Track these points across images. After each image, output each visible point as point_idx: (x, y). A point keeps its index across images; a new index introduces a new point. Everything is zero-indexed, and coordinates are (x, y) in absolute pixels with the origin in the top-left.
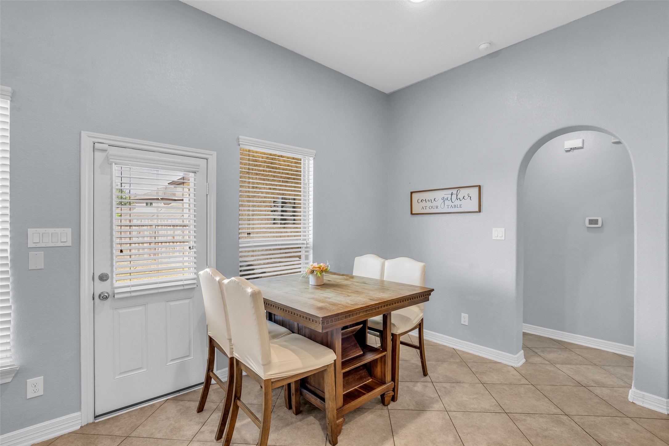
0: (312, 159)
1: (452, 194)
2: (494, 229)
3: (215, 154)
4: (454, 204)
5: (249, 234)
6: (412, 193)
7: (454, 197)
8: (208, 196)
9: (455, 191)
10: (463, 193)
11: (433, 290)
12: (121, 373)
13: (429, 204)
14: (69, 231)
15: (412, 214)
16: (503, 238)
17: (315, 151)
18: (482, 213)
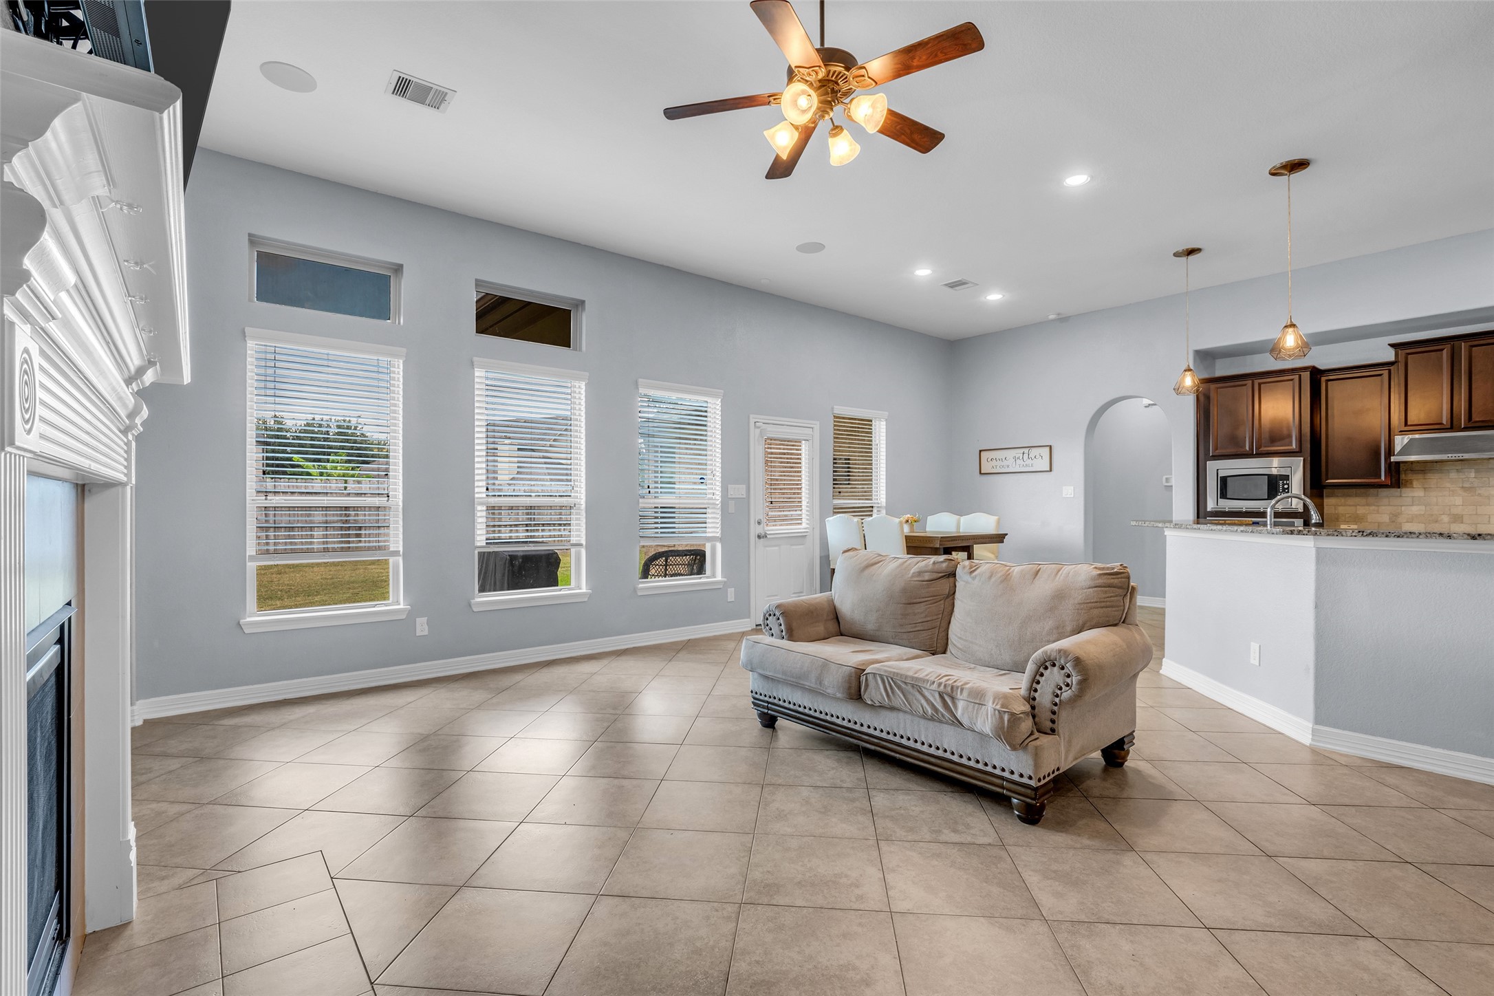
0: (882, 420)
1: (1023, 453)
2: (1064, 487)
3: (818, 423)
4: (1026, 463)
5: (840, 492)
6: (980, 451)
7: (1025, 456)
9: (1026, 450)
10: (1034, 452)
11: (1006, 534)
12: (768, 596)
13: (999, 463)
14: (744, 486)
15: (980, 473)
16: (1072, 496)
18: (1053, 472)
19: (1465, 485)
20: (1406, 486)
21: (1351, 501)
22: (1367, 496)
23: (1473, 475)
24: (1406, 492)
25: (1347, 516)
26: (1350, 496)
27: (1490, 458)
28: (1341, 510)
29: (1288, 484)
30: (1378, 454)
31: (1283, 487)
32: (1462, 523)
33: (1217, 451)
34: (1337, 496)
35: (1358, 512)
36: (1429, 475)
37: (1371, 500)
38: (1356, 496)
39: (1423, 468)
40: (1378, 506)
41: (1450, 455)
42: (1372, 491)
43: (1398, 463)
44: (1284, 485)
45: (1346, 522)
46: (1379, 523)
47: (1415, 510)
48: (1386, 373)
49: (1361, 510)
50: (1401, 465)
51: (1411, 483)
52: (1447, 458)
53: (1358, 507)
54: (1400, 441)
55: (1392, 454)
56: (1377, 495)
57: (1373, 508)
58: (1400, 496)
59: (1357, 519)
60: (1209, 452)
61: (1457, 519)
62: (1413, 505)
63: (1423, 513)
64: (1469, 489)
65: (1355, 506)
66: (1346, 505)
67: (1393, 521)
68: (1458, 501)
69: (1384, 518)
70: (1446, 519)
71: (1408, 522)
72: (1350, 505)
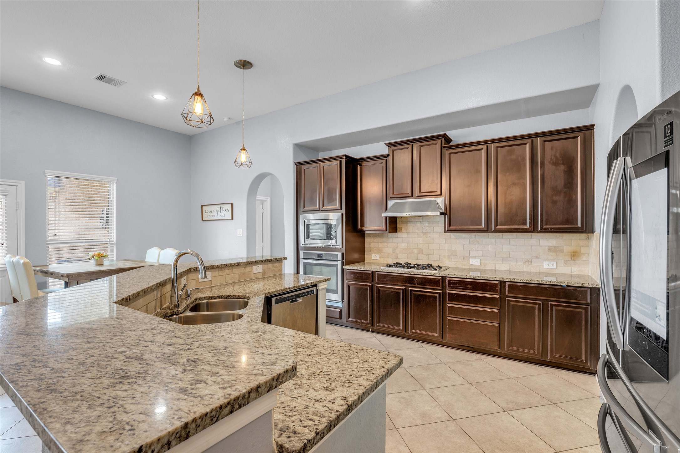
0: (115, 183)
1: (220, 208)
2: (238, 230)
3: (23, 182)
4: (222, 214)
6: (202, 206)
7: (222, 210)
8: (18, 210)
9: (222, 206)
10: (225, 207)
13: (210, 214)
15: (202, 220)
16: (241, 236)
17: (116, 178)
18: (233, 220)
19: (424, 231)
20: (399, 232)
21: (377, 239)
22: (383, 237)
23: (427, 225)
24: (399, 234)
25: (375, 249)
26: (376, 237)
28: (373, 245)
30: (381, 212)
31: (333, 232)
32: (423, 254)
33: (305, 208)
34: (370, 237)
35: (379, 247)
36: (409, 225)
37: (385, 239)
38: (378, 237)
39: (407, 220)
40: (388, 243)
41: (408, 213)
42: (386, 234)
43: (395, 218)
45: (375, 253)
46: (388, 253)
47: (404, 245)
48: (384, 161)
49: (380, 245)
50: (397, 218)
53: (379, 243)
54: (390, 203)
56: (387, 237)
57: (385, 244)
58: (397, 237)
59: (379, 251)
60: (301, 208)
61: (421, 251)
62: (402, 243)
63: (406, 248)
64: (425, 234)
65: (378, 243)
66: (374, 242)
67: (394, 253)
68: (421, 240)
69: (390, 251)
70: (416, 251)
71: (400, 253)
72: (376, 243)
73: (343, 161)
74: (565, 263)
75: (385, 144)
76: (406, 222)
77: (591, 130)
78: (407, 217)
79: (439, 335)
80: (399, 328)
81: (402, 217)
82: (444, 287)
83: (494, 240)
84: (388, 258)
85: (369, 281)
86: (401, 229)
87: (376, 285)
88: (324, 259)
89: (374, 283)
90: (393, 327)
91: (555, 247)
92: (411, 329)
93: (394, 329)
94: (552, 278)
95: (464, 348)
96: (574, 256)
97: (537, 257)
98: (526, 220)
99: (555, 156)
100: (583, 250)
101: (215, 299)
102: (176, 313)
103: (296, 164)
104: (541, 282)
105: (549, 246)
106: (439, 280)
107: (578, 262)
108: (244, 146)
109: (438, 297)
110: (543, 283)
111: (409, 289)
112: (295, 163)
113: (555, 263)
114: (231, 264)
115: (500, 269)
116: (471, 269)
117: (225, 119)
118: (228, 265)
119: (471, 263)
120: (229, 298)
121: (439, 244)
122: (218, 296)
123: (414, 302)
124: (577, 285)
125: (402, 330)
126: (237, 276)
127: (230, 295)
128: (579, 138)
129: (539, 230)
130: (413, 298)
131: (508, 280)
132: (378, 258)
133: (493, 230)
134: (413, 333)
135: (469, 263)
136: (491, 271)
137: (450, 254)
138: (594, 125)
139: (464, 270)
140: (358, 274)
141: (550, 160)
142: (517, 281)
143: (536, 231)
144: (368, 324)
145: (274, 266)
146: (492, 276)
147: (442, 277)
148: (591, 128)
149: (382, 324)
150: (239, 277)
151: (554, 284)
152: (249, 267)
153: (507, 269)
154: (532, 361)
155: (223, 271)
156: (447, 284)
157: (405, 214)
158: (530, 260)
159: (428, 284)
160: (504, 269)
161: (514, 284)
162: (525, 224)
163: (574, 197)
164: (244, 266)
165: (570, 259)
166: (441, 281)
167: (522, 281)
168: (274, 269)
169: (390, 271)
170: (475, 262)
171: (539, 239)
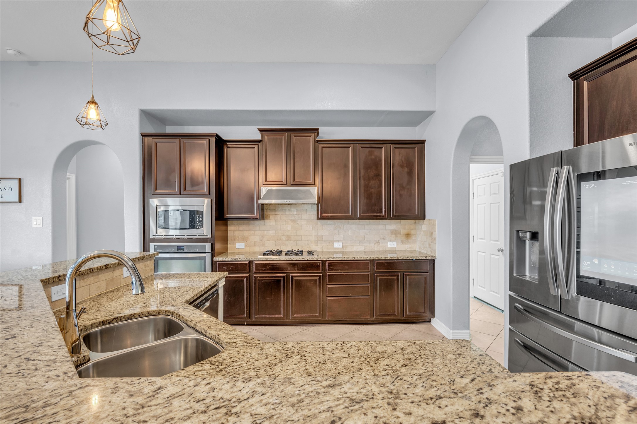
2: (33, 216)
10: (4, 183)
16: (41, 226)
18: (22, 204)
19: (292, 219)
20: (267, 219)
21: (242, 227)
22: (249, 225)
23: (295, 213)
24: (267, 222)
25: (240, 237)
26: (241, 225)
27: (302, 204)
28: (237, 233)
29: (202, 218)
30: (252, 198)
31: (199, 219)
32: (291, 240)
33: (157, 191)
34: (234, 225)
35: (245, 235)
36: (277, 213)
37: (251, 227)
38: (244, 225)
39: (275, 208)
40: (254, 231)
41: (286, 201)
42: (252, 222)
43: (263, 205)
44: (199, 218)
45: (240, 241)
46: (255, 241)
47: (272, 233)
48: (256, 146)
49: (246, 234)
50: (265, 206)
51: (269, 217)
52: (284, 203)
53: (245, 231)
54: (264, 190)
55: (260, 198)
56: (254, 224)
57: (252, 232)
58: (265, 225)
59: (244, 239)
60: (150, 190)
61: (289, 238)
62: (270, 230)
63: (274, 235)
64: (294, 221)
65: (243, 231)
66: (239, 230)
67: (261, 240)
68: (289, 228)
69: (257, 238)
70: (284, 238)
71: (268, 240)
72: (241, 231)
73: (213, 140)
74: (402, 242)
75: (258, 129)
76: (275, 210)
77: (423, 143)
78: (275, 205)
79: (320, 316)
80: (280, 315)
81: (270, 204)
82: (324, 270)
83: (352, 226)
84: (255, 246)
85: (245, 272)
86: (269, 216)
87: (254, 275)
88: (187, 251)
89: (251, 274)
90: (273, 316)
91: (395, 230)
92: (292, 315)
93: (275, 318)
94: (394, 254)
95: (340, 322)
96: (407, 237)
97: (384, 239)
98: (382, 209)
99: (401, 160)
100: (413, 232)
101: (110, 323)
102: (82, 362)
103: (142, 136)
104: (400, 258)
105: (392, 230)
106: (320, 264)
107: (410, 241)
108: (93, 97)
109: (318, 280)
110: (401, 259)
111: (290, 276)
112: (141, 134)
113: (395, 243)
114: (97, 267)
115: (357, 250)
116: (335, 252)
117: (10, 52)
118: (94, 270)
119: (335, 246)
120: (132, 319)
121: (307, 230)
122: (113, 319)
123: (295, 287)
124: (422, 258)
125: (283, 318)
126: (103, 284)
127: (135, 314)
128: (416, 149)
129: (391, 217)
130: (294, 284)
131: (376, 259)
132: (243, 247)
133: (358, 217)
134: (294, 317)
135: (333, 247)
136: (351, 252)
137: (317, 239)
138: (425, 140)
139: (329, 253)
140: (232, 265)
141: (398, 163)
142: (383, 259)
143: (389, 218)
144: (245, 318)
145: (145, 265)
146: (364, 257)
147: (322, 261)
148: (423, 142)
149: (261, 315)
150: (107, 285)
151: (408, 258)
152: (119, 269)
153: (363, 249)
154: (391, 322)
155: (86, 279)
156: (327, 267)
157: (273, 202)
158: (379, 241)
159: (309, 269)
160: (360, 250)
161: (380, 261)
162: (381, 212)
163: (413, 192)
164: (113, 269)
165: (405, 239)
166: (321, 265)
167: (387, 259)
168: (146, 268)
169: (271, 260)
170: (338, 245)
171: (385, 225)
